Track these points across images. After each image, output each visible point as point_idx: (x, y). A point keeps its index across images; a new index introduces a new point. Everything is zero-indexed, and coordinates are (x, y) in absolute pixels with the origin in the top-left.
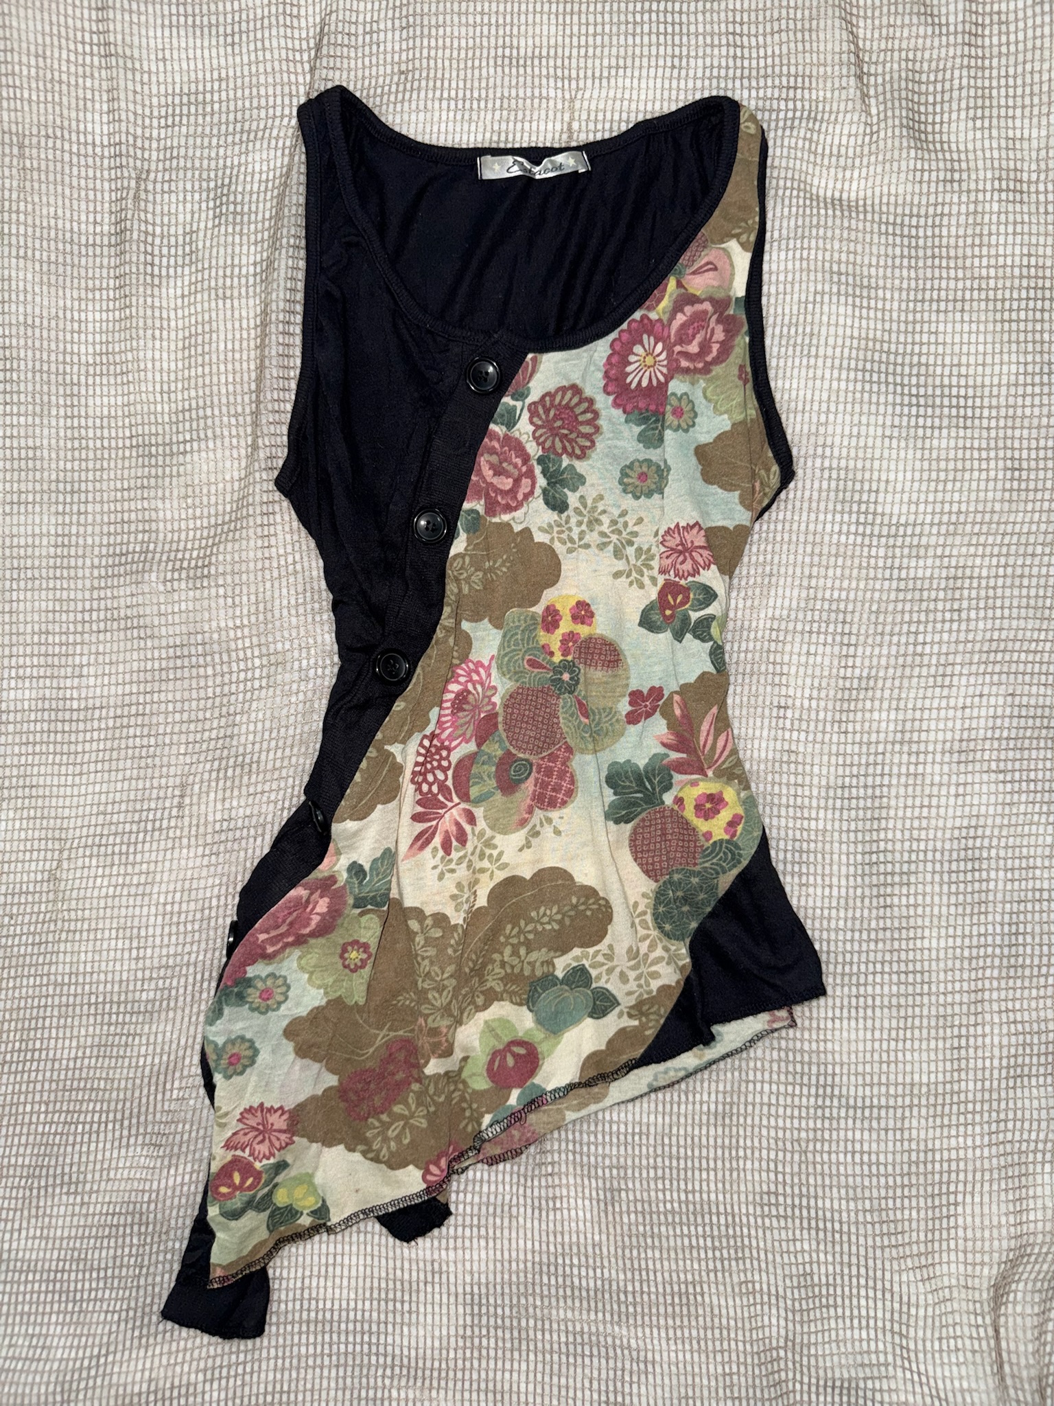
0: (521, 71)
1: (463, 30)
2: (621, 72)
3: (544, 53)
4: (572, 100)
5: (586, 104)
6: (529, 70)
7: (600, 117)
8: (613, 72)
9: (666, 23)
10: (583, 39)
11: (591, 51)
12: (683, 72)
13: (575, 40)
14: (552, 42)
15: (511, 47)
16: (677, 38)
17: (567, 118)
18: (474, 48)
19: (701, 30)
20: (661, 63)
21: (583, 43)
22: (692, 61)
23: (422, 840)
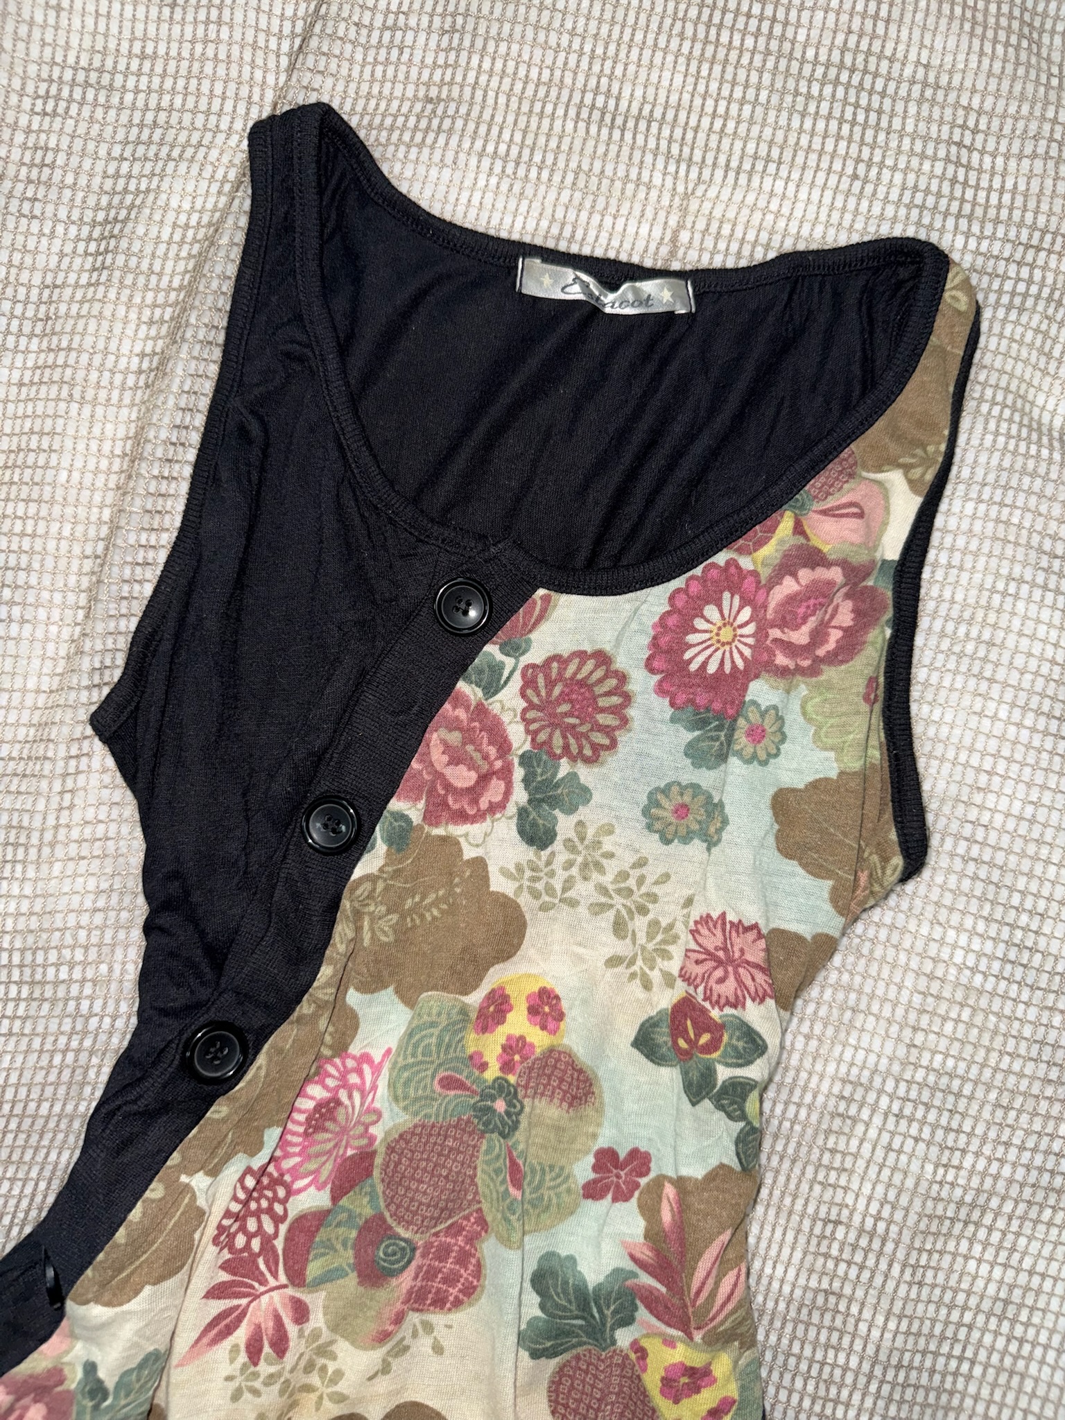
0: (617, 134)
1: (538, 53)
2: (772, 168)
3: (658, 114)
4: (686, 196)
5: (707, 206)
6: (628, 136)
7: (726, 230)
8: (759, 166)
9: (857, 106)
10: (722, 105)
11: (731, 125)
12: (869, 188)
13: (710, 103)
14: (674, 99)
15: (608, 94)
16: (869, 134)
17: (673, 222)
18: (549, 85)
19: (910, 128)
20: (837, 166)
21: (721, 110)
22: (886, 174)
23: (221, 1327)
